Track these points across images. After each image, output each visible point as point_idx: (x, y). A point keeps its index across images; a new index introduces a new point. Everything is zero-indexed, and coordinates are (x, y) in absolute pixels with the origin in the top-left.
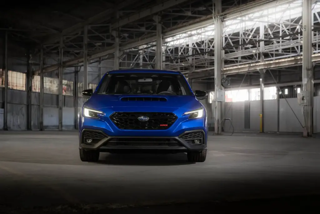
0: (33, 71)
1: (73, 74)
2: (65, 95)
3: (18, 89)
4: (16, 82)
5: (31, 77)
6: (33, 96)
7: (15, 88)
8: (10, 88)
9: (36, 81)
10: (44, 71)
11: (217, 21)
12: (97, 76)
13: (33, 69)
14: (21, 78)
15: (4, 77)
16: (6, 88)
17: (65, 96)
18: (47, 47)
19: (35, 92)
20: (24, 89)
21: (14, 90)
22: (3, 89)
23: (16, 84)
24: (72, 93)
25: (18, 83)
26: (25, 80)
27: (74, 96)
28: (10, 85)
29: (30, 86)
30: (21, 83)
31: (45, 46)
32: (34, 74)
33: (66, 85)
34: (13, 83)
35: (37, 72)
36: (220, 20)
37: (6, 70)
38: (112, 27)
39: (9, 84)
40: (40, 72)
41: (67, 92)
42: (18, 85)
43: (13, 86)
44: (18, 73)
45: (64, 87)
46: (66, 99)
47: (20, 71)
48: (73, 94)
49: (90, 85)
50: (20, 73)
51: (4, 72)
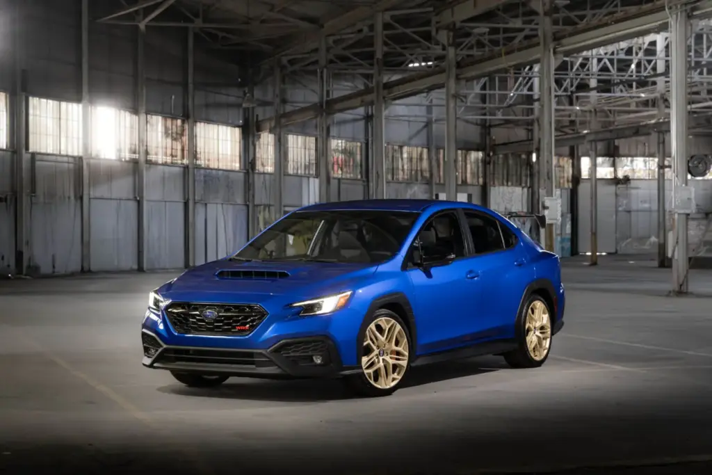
0: (257, 120)
1: (362, 123)
2: (340, 176)
3: (221, 167)
4: (216, 152)
5: (254, 136)
6: (258, 181)
7: (213, 165)
8: (200, 165)
9: (266, 144)
10: (283, 120)
11: (674, 16)
12: (423, 124)
13: (257, 116)
14: (229, 138)
15: (185, 139)
16: (190, 166)
17: (339, 180)
18: (291, 62)
19: (264, 173)
20: (237, 166)
21: (211, 169)
22: (186, 168)
23: (216, 156)
24: (359, 171)
25: (220, 152)
26: (238, 145)
27: (364, 179)
28: (202, 158)
29: (251, 157)
30: (229, 153)
31: (285, 60)
32: (259, 129)
33: (344, 151)
34: (209, 153)
35: (267, 125)
36: (684, 14)
37: (191, 121)
38: (437, 23)
39: (198, 156)
40: (273, 124)
41: (345, 170)
42: (220, 156)
43: (209, 160)
44: (220, 127)
45: (338, 158)
46: (342, 186)
47: (226, 123)
48: (361, 173)
49: (405, 149)
50: (224, 127)
51: (186, 126)
